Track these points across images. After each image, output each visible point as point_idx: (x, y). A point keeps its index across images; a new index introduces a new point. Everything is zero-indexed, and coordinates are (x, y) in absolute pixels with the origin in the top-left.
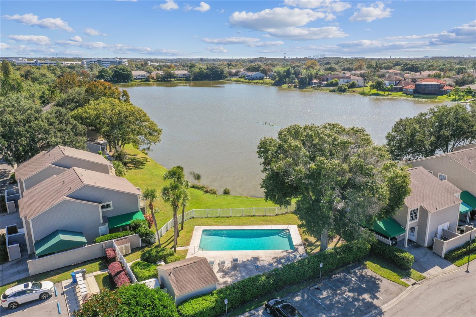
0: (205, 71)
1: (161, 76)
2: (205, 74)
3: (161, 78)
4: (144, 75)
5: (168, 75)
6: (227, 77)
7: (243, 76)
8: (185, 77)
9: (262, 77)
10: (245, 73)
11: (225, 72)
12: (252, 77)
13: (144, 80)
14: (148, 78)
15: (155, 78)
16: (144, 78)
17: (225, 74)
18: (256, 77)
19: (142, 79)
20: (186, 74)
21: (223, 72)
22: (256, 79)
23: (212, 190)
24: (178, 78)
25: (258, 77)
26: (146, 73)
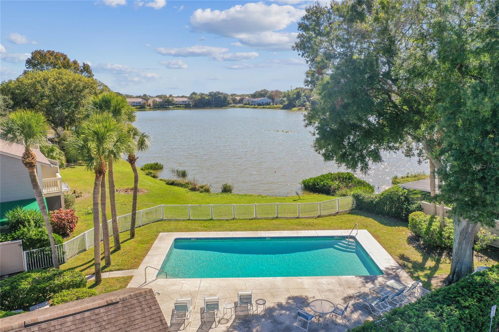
0: (207, 98)
1: (158, 103)
2: (207, 101)
3: (158, 105)
4: (140, 102)
5: (166, 102)
6: (231, 104)
7: (248, 103)
8: (185, 105)
9: (268, 103)
10: (251, 100)
11: (228, 99)
12: (258, 102)
13: (139, 107)
14: (144, 105)
15: (152, 106)
16: (139, 105)
17: (228, 100)
18: (263, 103)
19: (137, 106)
20: (186, 101)
21: (227, 98)
22: (262, 104)
23: (202, 187)
24: (177, 105)
25: (265, 102)
26: (141, 100)
